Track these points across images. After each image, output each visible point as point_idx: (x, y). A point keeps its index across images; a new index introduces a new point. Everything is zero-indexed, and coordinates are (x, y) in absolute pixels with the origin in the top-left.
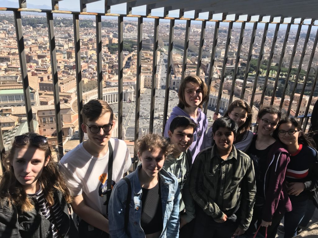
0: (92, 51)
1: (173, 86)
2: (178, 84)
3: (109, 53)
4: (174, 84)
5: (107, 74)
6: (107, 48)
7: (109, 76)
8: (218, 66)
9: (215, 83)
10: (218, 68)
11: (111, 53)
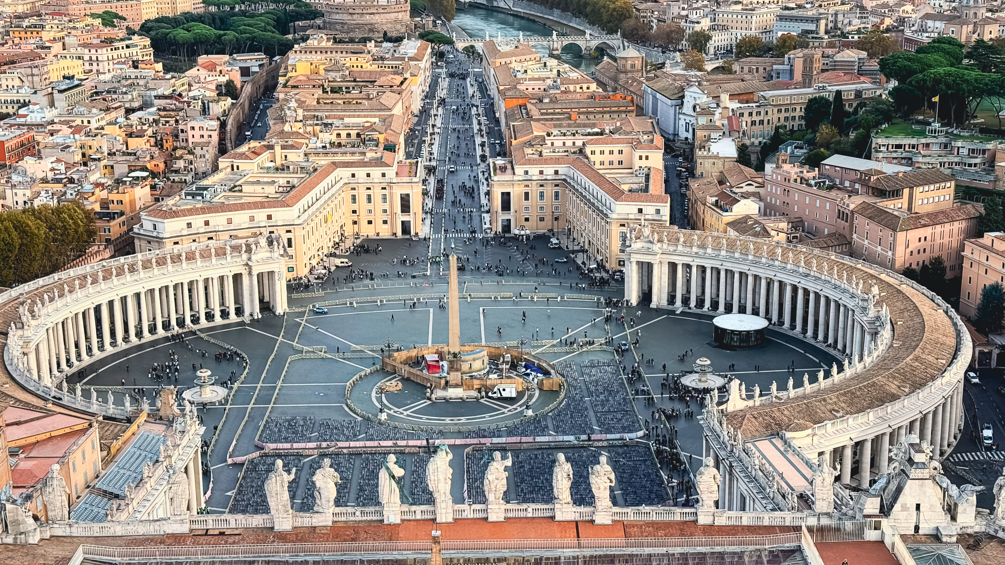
0: (68, 62)
1: (502, 216)
2: (526, 203)
3: (159, 66)
4: (506, 205)
5: (144, 178)
6: (147, 41)
7: (153, 187)
8: (732, 96)
9: (721, 183)
10: (735, 105)
11: (167, 69)
